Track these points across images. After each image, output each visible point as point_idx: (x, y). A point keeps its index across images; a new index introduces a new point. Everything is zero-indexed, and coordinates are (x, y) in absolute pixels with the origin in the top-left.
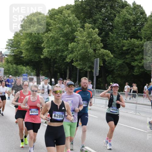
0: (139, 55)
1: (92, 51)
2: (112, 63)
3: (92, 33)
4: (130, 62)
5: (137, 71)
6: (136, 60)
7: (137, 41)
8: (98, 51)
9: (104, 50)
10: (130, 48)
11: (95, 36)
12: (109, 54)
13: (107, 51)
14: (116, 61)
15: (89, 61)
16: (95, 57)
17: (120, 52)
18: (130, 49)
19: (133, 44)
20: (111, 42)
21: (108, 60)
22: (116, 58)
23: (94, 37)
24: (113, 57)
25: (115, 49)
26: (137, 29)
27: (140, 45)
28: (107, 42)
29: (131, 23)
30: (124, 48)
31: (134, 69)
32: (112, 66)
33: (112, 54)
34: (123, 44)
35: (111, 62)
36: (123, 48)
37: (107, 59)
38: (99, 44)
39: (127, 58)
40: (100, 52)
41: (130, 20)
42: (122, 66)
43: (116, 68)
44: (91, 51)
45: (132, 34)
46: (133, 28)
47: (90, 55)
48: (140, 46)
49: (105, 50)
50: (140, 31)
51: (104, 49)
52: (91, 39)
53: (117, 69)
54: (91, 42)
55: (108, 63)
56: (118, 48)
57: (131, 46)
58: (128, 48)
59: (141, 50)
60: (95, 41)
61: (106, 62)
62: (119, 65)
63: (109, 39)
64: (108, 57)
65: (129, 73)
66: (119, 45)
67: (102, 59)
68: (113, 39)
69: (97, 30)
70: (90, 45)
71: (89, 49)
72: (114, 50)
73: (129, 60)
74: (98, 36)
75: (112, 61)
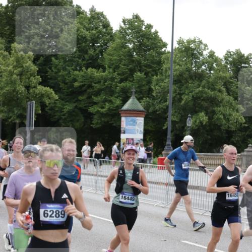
0: (100, 95)
1: (23, 89)
2: (57, 109)
3: (23, 59)
4: (85, 107)
5: (98, 122)
6: (95, 103)
7: (97, 73)
8: (34, 89)
9: (43, 87)
10: (86, 83)
11: (27, 64)
12: (51, 93)
13: (48, 89)
14: (64, 105)
15: (18, 106)
16: (28, 100)
17: (70, 90)
18: (86, 86)
19: (91, 77)
20: (54, 75)
21: (49, 104)
22: (62, 100)
23: (26, 66)
24: (58, 98)
25: (62, 85)
26: (97, 52)
27: (103, 79)
28: (49, 73)
29: (88, 43)
30: (76, 84)
31: (92, 118)
32: (56, 114)
33: (56, 93)
34: (75, 77)
35: (55, 106)
36: (74, 84)
37: (47, 101)
38: (35, 76)
39: (80, 101)
40: (37, 91)
41: (85, 37)
42: (74, 113)
43: (63, 117)
44: (21, 88)
45: (90, 61)
46: (91, 52)
47: (19, 96)
48: (102, 81)
49: (45, 86)
50: (102, 55)
51: (42, 85)
52: (21, 69)
53: (65, 119)
54: (21, 74)
55: (49, 110)
56: (66, 84)
57: (87, 80)
58: (82, 83)
59: (103, 87)
60: (27, 72)
61: (47, 107)
62: (68, 112)
63: (50, 68)
64: (50, 98)
65: (84, 125)
66: (68, 80)
67: (40, 103)
68: (58, 69)
69: (31, 53)
70: (20, 78)
71: (19, 85)
72: (60, 87)
73: (83, 103)
74: (32, 64)
75: (57, 105)
